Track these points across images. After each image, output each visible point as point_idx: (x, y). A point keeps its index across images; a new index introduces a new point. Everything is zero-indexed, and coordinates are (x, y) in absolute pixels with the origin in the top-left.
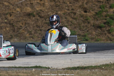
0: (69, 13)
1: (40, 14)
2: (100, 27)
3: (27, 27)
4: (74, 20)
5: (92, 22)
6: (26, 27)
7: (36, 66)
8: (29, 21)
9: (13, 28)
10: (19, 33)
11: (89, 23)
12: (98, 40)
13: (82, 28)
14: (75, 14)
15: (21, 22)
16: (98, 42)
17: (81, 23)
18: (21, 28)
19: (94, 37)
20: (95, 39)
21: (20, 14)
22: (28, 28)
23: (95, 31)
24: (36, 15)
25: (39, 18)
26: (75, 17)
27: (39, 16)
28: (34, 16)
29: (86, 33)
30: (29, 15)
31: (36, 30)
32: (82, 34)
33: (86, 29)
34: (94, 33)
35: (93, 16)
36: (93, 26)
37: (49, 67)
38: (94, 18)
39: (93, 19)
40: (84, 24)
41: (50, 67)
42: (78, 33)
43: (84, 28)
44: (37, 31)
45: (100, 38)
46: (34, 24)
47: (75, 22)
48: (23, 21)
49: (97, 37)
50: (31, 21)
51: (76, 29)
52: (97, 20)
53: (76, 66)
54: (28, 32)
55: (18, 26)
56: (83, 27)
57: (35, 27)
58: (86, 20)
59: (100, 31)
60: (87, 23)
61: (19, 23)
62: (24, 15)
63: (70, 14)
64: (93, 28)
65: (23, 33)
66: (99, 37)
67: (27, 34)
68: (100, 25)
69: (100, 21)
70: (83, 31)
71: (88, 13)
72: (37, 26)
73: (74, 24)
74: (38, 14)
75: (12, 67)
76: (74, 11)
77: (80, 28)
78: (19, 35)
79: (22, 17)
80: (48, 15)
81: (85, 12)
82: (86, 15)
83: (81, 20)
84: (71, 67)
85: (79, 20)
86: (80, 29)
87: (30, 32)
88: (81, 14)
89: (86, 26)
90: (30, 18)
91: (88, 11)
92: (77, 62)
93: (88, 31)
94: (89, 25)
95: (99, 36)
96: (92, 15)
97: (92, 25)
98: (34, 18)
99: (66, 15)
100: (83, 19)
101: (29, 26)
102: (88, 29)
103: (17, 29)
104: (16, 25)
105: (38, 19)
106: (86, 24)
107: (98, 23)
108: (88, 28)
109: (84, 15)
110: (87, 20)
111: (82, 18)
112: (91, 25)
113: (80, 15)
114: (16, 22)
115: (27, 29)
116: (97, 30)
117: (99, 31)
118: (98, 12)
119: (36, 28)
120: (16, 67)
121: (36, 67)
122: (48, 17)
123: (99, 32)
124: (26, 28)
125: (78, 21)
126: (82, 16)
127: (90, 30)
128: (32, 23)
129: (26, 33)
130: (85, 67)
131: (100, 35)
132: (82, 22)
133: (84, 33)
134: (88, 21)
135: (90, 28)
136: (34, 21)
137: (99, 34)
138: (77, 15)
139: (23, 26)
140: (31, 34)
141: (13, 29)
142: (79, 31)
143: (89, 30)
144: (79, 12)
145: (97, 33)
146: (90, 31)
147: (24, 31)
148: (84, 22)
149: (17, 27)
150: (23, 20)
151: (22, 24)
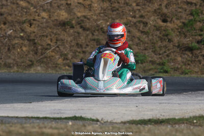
0: (135, 24)
1: (83, 24)
2: (191, 49)
3: (60, 46)
6: (58, 47)
7: (75, 116)
8: (64, 36)
9: (34, 47)
10: (46, 57)
11: (170, 41)
12: (187, 71)
13: (158, 49)
14: (146, 24)
15: (49, 37)
16: (187, 76)
17: (157, 41)
18: (49, 47)
19: (179, 66)
20: (180, 71)
21: (47, 22)
22: (62, 48)
23: (181, 56)
24: (76, 25)
25: (80, 30)
26: (146, 29)
27: (81, 27)
28: (72, 27)
29: (165, 58)
30: (64, 24)
31: (75, 52)
33: (165, 52)
34: (179, 59)
36: (178, 46)
37: (98, 118)
38: (180, 32)
39: (178, 33)
41: (100, 119)
43: (161, 50)
44: (77, 54)
45: (190, 68)
46: (71, 41)
48: (53, 35)
49: (184, 67)
50: (67, 36)
52: (186, 36)
53: (146, 118)
54: (61, 56)
55: (44, 44)
56: (160, 47)
57: (73, 46)
58: (166, 37)
59: (191, 55)
61: (45, 38)
62: (55, 25)
63: (137, 24)
64: (178, 50)
65: (52, 56)
66: (188, 67)
67: (59, 58)
68: (190, 45)
69: (191, 38)
71: (169, 24)
72: (77, 44)
74: (80, 23)
75: (32, 117)
78: (45, 60)
79: (50, 28)
80: (98, 26)
84: (138, 119)
87: (66, 55)
88: (157, 25)
89: (166, 47)
90: (65, 30)
92: (148, 111)
93: (168, 56)
95: (189, 64)
96: (177, 27)
97: (177, 45)
98: (72, 31)
99: (130, 26)
100: (160, 33)
101: (63, 44)
102: (168, 52)
103: (42, 49)
104: (39, 42)
105: (79, 33)
106: (165, 43)
107: (186, 41)
108: (169, 50)
110: (167, 35)
111: (158, 33)
112: (174, 46)
113: (155, 26)
114: (40, 36)
115: (60, 49)
116: (184, 54)
117: (188, 55)
119: (75, 48)
120: (38, 118)
121: (75, 118)
122: (97, 28)
123: (188, 59)
124: (57, 49)
126: (158, 29)
127: (172, 54)
128: (69, 39)
129: (57, 57)
130: (162, 119)
131: (190, 62)
132: (157, 39)
135: (172, 50)
136: (72, 35)
137: (189, 60)
139: (52, 44)
140: (67, 59)
141: (35, 49)
143: (170, 53)
145: (185, 60)
146: (172, 56)
147: (53, 54)
148: (161, 39)
149: (42, 45)
150: (53, 33)
151: (51, 40)
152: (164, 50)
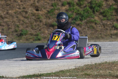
0: (20, 12)
2: (53, 26)
4: (26, 20)
5: (44, 21)
11: (41, 21)
13: (34, 27)
14: (26, 12)
19: (47, 36)
20: (47, 38)
23: (47, 30)
26: (27, 15)
29: (38, 32)
32: (35, 33)
33: (38, 28)
34: (47, 32)
35: (45, 15)
36: (46, 25)
38: (46, 16)
39: (45, 17)
40: (36, 22)
42: (30, 32)
51: (27, 28)
52: (49, 18)
56: (35, 25)
58: (38, 19)
59: (53, 29)
60: (39, 21)
63: (22, 12)
64: (46, 27)
68: (52, 24)
69: (52, 20)
70: (36, 31)
71: (40, 12)
73: (26, 23)
76: (26, 10)
77: (32, 27)
81: (37, 10)
82: (38, 13)
83: (33, 19)
85: (31, 19)
86: (32, 28)
89: (38, 25)
91: (40, 9)
93: (40, 30)
94: (41, 24)
97: (45, 23)
99: (17, 14)
100: (35, 17)
102: (40, 28)
106: (38, 23)
107: (50, 21)
108: (40, 27)
109: (35, 14)
111: (34, 17)
112: (43, 24)
113: (32, 13)
116: (49, 29)
117: (51, 30)
118: (49, 10)
125: (29, 20)
132: (34, 21)
133: (36, 32)
134: (40, 19)
135: (42, 27)
138: (28, 13)
142: (31, 30)
143: (41, 29)
144: (30, 10)
145: (50, 32)
148: (36, 21)
152: (37, 27)
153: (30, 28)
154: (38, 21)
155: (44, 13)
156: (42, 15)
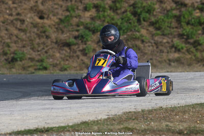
4: (22, 34)
5: (53, 36)
32: (37, 58)
35: (55, 25)
40: (39, 39)
42: (29, 56)
47: (24, 37)
51: (25, 49)
60: (45, 37)
70: (39, 53)
73: (22, 40)
76: (21, 18)
77: (32, 47)
81: (41, 18)
82: (43, 23)
83: (34, 32)
85: (30, 32)
86: (33, 49)
91: (46, 16)
94: (49, 42)
109: (38, 24)
118: (63, 18)
125: (28, 35)
133: (40, 55)
134: (47, 34)
138: (26, 23)
142: (31, 51)
144: (30, 18)
153: (29, 48)
154: (42, 36)
155: (53, 22)
156: (49, 26)
